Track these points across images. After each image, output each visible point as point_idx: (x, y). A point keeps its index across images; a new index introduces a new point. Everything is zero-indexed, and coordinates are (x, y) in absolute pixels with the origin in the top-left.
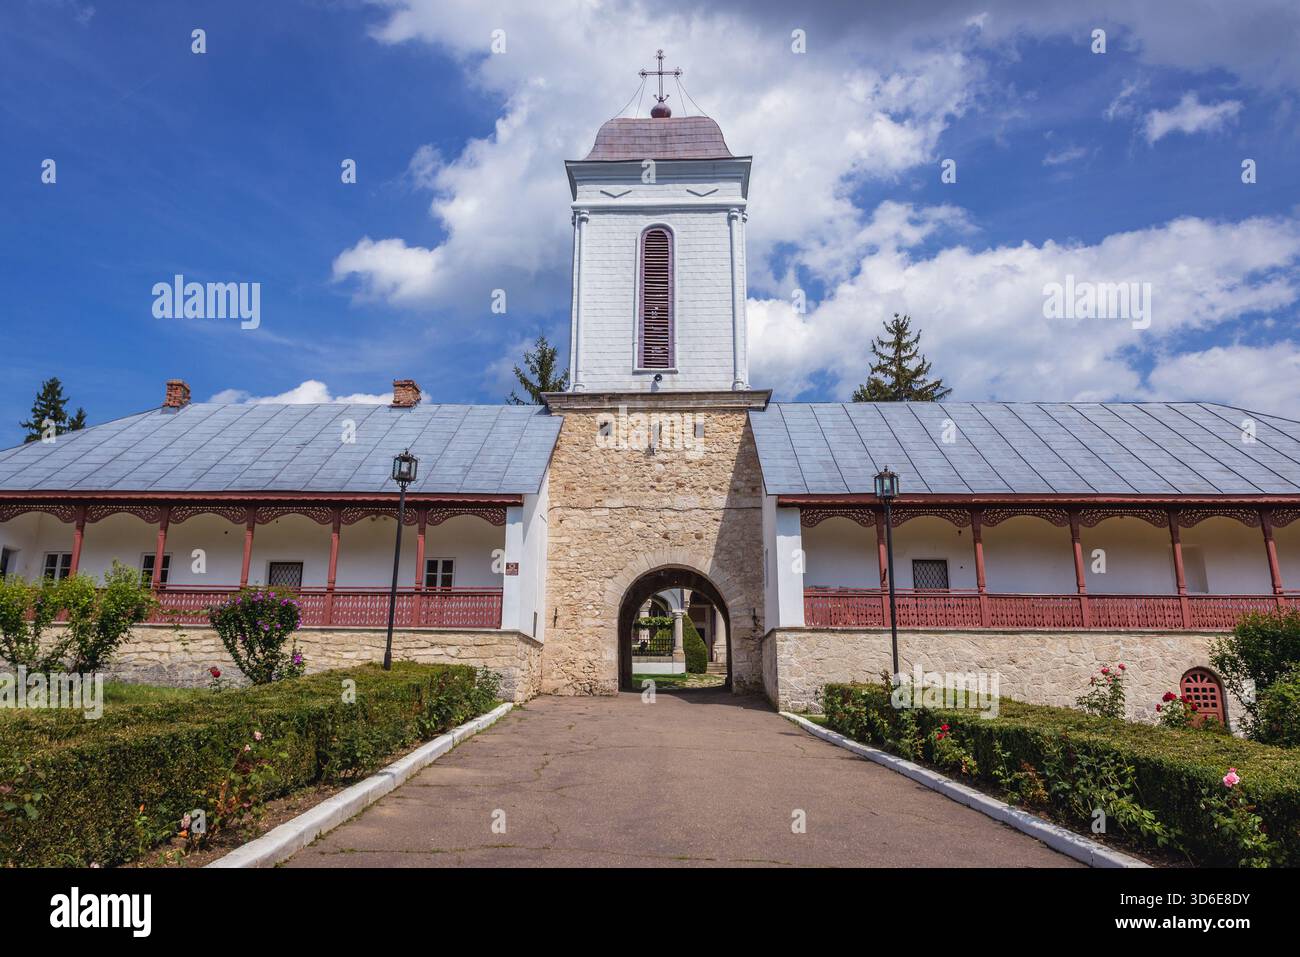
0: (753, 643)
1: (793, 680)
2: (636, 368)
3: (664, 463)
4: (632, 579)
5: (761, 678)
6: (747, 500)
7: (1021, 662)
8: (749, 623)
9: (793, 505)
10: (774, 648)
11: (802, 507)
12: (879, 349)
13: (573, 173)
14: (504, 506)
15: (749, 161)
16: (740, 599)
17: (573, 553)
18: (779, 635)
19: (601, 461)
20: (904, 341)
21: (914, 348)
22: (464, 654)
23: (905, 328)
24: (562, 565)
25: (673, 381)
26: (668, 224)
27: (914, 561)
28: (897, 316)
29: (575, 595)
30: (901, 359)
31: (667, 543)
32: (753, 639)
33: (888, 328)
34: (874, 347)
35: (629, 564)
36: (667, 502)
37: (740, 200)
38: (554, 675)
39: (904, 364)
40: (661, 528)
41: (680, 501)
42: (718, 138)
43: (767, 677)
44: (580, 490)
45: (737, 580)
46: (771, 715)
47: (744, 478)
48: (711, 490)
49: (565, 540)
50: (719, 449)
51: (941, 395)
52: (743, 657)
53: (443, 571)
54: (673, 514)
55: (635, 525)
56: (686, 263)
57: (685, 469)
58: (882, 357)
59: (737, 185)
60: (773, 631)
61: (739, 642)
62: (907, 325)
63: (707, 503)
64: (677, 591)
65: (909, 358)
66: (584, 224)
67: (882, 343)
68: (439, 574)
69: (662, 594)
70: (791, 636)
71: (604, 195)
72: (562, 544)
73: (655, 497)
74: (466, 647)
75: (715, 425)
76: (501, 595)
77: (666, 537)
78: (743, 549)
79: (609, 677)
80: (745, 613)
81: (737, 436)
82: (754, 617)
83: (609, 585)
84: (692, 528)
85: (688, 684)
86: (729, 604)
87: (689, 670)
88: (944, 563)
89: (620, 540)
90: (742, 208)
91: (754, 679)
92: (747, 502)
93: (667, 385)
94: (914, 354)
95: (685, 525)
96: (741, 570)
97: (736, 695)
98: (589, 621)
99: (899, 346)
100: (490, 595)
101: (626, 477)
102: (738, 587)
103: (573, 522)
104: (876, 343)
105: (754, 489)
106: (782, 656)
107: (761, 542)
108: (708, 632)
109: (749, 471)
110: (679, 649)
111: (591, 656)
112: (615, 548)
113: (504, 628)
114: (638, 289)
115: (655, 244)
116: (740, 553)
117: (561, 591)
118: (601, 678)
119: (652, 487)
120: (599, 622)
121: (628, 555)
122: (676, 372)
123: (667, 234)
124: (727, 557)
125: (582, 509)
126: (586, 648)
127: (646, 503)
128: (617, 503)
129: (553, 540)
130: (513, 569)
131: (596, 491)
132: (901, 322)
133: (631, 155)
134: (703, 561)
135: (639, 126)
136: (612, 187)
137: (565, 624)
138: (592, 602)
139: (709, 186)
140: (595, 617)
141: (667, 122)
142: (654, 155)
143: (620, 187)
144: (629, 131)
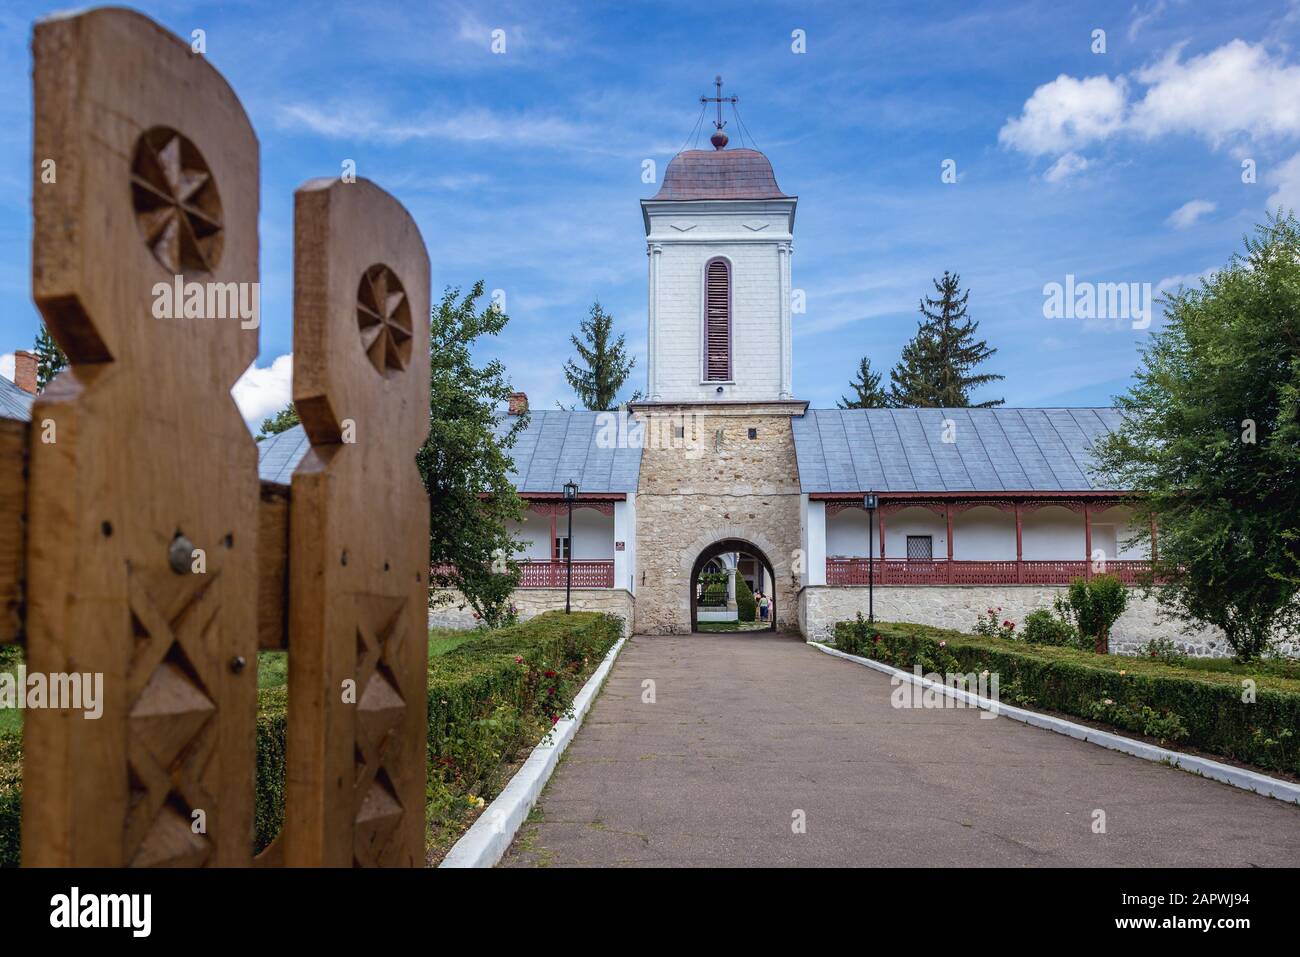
0: (791, 595)
1: (817, 621)
2: (703, 382)
3: (725, 459)
5: (797, 620)
6: (789, 488)
7: (973, 607)
8: (789, 581)
9: (821, 500)
10: (805, 600)
11: (826, 501)
12: (927, 308)
13: (648, 209)
14: (613, 501)
15: (795, 200)
16: (783, 563)
17: (656, 530)
18: (808, 591)
19: (676, 458)
20: (953, 300)
21: (961, 307)
22: (589, 605)
23: (955, 287)
24: (648, 539)
25: (731, 391)
26: (728, 257)
27: (908, 537)
28: (947, 273)
29: (659, 562)
30: (949, 319)
31: (728, 522)
32: (792, 592)
33: (937, 286)
34: (922, 306)
35: (699, 538)
36: (727, 490)
37: (787, 235)
38: (644, 620)
39: (952, 323)
40: (722, 510)
41: (738, 490)
42: (769, 175)
43: (800, 619)
44: (659, 480)
45: (781, 549)
46: (802, 644)
47: (787, 471)
48: (761, 481)
49: (649, 520)
50: (768, 448)
51: (986, 355)
52: (784, 606)
53: (564, 546)
54: (733, 499)
55: (704, 508)
56: (743, 291)
57: (742, 464)
58: (930, 315)
59: (785, 221)
60: (804, 588)
61: (781, 595)
62: (956, 283)
63: (758, 490)
64: (731, 554)
65: (956, 317)
66: (657, 256)
67: (930, 302)
68: (562, 548)
69: (720, 556)
70: (817, 592)
71: (674, 230)
72: (647, 523)
73: (718, 486)
74: (590, 600)
75: (766, 430)
76: (613, 564)
77: (726, 517)
78: (784, 526)
79: (685, 622)
80: (787, 574)
81: (781, 439)
82: (793, 577)
83: (684, 554)
84: (748, 510)
85: (741, 629)
86: (775, 567)
87: (741, 618)
88: (930, 537)
89: (692, 520)
90: (789, 242)
91: (792, 622)
92: (790, 490)
93: (728, 396)
94: (962, 313)
95: (741, 508)
96: (783, 542)
97: (779, 633)
98: (669, 581)
99: (948, 305)
100: (605, 564)
101: (696, 471)
102: (781, 555)
103: (656, 506)
104: (925, 303)
105: (794, 480)
106: (810, 605)
107: (799, 521)
108: (756, 585)
109: (790, 465)
110: (733, 601)
111: (671, 607)
112: (687, 526)
113: (615, 587)
114: (703, 314)
115: (716, 274)
116: (782, 529)
117: (647, 559)
118: (678, 622)
119: (716, 478)
120: (676, 581)
121: (698, 531)
122: (734, 384)
123: (726, 265)
124: (773, 532)
125: (662, 495)
126: (667, 600)
127: (711, 491)
128: (689, 491)
129: (640, 519)
130: (621, 546)
131: (672, 482)
132: (951, 280)
133: (696, 191)
134: (755, 535)
135: (702, 161)
136: (680, 222)
137: (651, 583)
138: (671, 567)
139: (761, 222)
140: (673, 578)
141: (726, 157)
142: (715, 191)
143: (687, 222)
144: (693, 167)
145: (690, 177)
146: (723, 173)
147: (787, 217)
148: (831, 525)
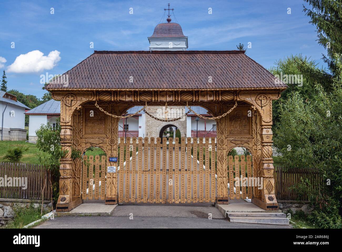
4: (162, 127)
11: (191, 116)
13: (149, 40)
14: (138, 116)
15: (187, 38)
16: (183, 131)
17: (150, 122)
23: (242, 48)
24: (148, 124)
27: (213, 125)
28: (240, 44)
29: (151, 130)
33: (238, 48)
35: (161, 124)
37: (185, 47)
42: (181, 30)
44: (152, 109)
45: (182, 127)
53: (127, 126)
62: (243, 47)
71: (156, 45)
72: (148, 120)
76: (138, 132)
77: (169, 119)
80: (183, 133)
82: (185, 134)
83: (158, 128)
86: (181, 132)
96: (183, 125)
100: (136, 132)
101: (161, 107)
102: (182, 129)
113: (139, 137)
116: (183, 122)
117: (148, 129)
121: (161, 122)
124: (180, 123)
129: (146, 119)
130: (140, 127)
131: (155, 110)
132: (241, 46)
133: (162, 35)
134: (176, 123)
135: (164, 27)
136: (158, 43)
137: (149, 136)
138: (154, 131)
139: (178, 43)
140: (155, 134)
141: (170, 25)
142: (167, 35)
143: (159, 43)
144: (161, 28)
145: (160, 31)
146: (169, 30)
147: (185, 42)
148: (192, 122)
